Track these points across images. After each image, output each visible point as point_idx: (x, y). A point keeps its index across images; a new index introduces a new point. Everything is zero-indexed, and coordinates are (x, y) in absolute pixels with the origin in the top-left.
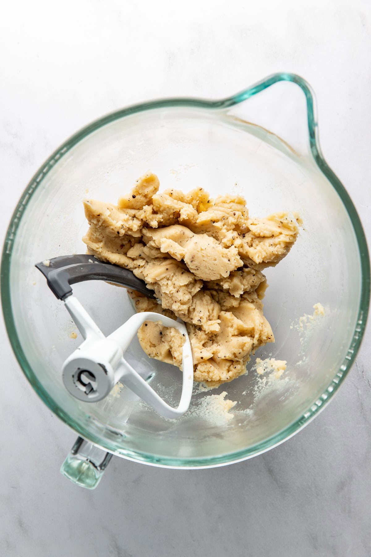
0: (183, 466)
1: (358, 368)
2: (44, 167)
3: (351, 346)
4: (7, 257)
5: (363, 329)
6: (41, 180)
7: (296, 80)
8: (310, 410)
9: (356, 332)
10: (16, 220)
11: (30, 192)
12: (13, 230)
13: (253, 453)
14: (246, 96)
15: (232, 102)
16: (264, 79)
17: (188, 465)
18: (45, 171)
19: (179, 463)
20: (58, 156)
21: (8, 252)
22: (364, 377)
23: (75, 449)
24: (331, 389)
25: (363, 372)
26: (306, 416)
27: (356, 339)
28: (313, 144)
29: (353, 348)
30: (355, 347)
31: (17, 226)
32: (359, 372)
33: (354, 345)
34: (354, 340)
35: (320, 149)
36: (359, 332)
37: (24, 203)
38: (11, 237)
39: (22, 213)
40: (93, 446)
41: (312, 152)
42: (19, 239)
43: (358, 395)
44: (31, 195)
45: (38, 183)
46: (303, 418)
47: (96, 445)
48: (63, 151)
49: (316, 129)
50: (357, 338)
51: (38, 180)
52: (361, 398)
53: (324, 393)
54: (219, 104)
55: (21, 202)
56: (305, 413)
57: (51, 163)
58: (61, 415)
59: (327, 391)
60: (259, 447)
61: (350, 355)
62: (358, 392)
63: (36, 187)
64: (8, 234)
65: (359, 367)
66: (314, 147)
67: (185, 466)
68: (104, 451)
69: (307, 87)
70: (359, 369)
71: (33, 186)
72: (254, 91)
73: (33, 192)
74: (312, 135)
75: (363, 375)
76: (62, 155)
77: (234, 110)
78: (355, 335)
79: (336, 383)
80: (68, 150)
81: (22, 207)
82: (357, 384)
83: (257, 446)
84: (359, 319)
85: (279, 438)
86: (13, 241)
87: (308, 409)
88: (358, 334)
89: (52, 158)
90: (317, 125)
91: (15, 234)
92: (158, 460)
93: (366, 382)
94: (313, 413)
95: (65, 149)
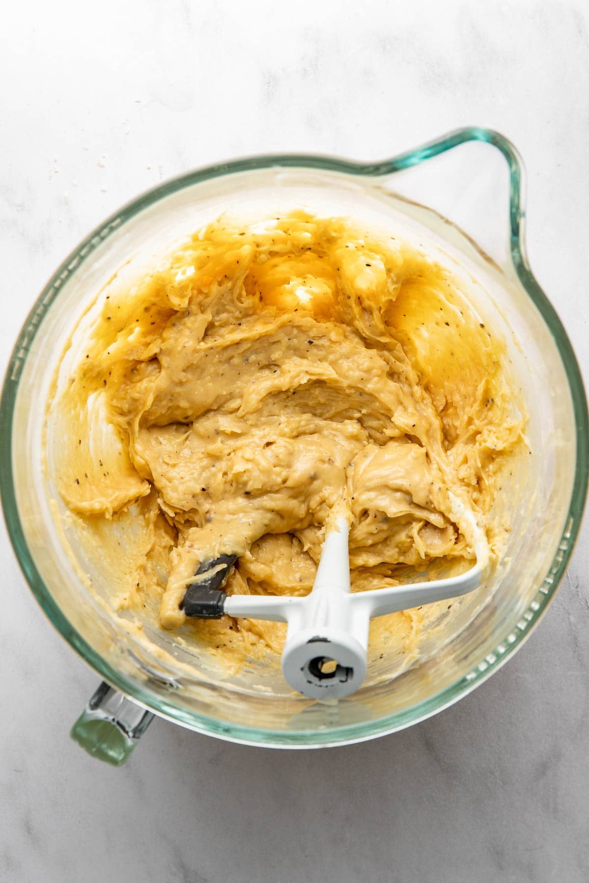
0: (265, 743)
1: (569, 580)
2: (82, 246)
3: (550, 572)
4: (11, 385)
5: (571, 547)
6: (75, 268)
7: (497, 141)
8: (476, 670)
9: (559, 550)
10: (31, 328)
11: (57, 284)
12: (24, 344)
13: (378, 730)
14: (414, 160)
15: (391, 167)
16: (444, 136)
17: (273, 742)
18: (83, 253)
19: (259, 737)
20: (106, 231)
21: (13, 378)
22: (578, 595)
23: (94, 701)
24: (512, 639)
25: (577, 587)
26: (469, 677)
27: (558, 562)
28: (515, 245)
29: (552, 576)
30: (555, 574)
31: (32, 338)
32: (572, 587)
33: (554, 571)
34: (555, 563)
35: (526, 253)
36: (565, 551)
37: (45, 301)
38: (21, 354)
39: (41, 317)
40: (124, 698)
41: (513, 258)
42: (33, 359)
43: (570, 624)
44: (57, 290)
45: (71, 272)
46: (464, 680)
47: (130, 698)
48: (114, 224)
49: (522, 222)
50: (560, 559)
51: (71, 267)
52: (574, 628)
53: (500, 644)
54: (371, 169)
55: (41, 299)
56: (469, 674)
57: (94, 241)
58: (78, 644)
59: (506, 640)
60: (390, 722)
61: (548, 587)
62: (569, 618)
63: (68, 277)
64: (17, 348)
65: (572, 579)
66: (516, 250)
67: (268, 743)
68: (141, 708)
69: (513, 154)
70: (571, 582)
71: (63, 276)
72: (428, 152)
73: (61, 285)
74: (515, 231)
75: (577, 591)
76: (112, 229)
77: (392, 182)
78: (557, 554)
79: (520, 630)
80: (123, 222)
81: (41, 308)
82: (568, 606)
83: (387, 720)
84: (565, 529)
85: (423, 709)
86: (22, 361)
87: (473, 666)
88: (562, 553)
89: (97, 233)
90: (524, 215)
91: (27, 349)
92: (226, 728)
93: (582, 603)
94: (480, 675)
95: (118, 221)
